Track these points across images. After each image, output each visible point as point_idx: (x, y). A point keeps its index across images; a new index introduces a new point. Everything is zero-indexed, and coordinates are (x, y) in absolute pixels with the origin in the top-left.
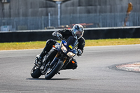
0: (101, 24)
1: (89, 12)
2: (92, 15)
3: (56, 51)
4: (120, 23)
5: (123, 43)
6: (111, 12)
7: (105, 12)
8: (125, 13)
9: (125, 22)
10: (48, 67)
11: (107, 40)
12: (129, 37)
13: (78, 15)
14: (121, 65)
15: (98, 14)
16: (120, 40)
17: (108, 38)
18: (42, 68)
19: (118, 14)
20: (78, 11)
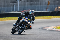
0: (36, 10)
1: (31, 5)
2: (33, 6)
3: (23, 22)
4: (44, 10)
5: (46, 18)
6: (41, 5)
7: (38, 5)
8: (47, 5)
9: (47, 9)
10: (19, 29)
11: (39, 17)
12: (48, 16)
13: (27, 6)
14: (45, 27)
15: (35, 6)
16: (44, 17)
17: (39, 16)
18: (16, 29)
19: (44, 6)
20: (27, 4)
